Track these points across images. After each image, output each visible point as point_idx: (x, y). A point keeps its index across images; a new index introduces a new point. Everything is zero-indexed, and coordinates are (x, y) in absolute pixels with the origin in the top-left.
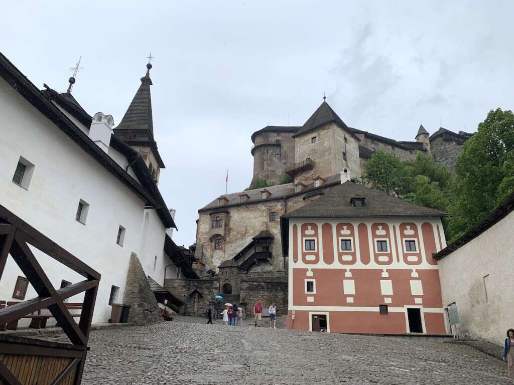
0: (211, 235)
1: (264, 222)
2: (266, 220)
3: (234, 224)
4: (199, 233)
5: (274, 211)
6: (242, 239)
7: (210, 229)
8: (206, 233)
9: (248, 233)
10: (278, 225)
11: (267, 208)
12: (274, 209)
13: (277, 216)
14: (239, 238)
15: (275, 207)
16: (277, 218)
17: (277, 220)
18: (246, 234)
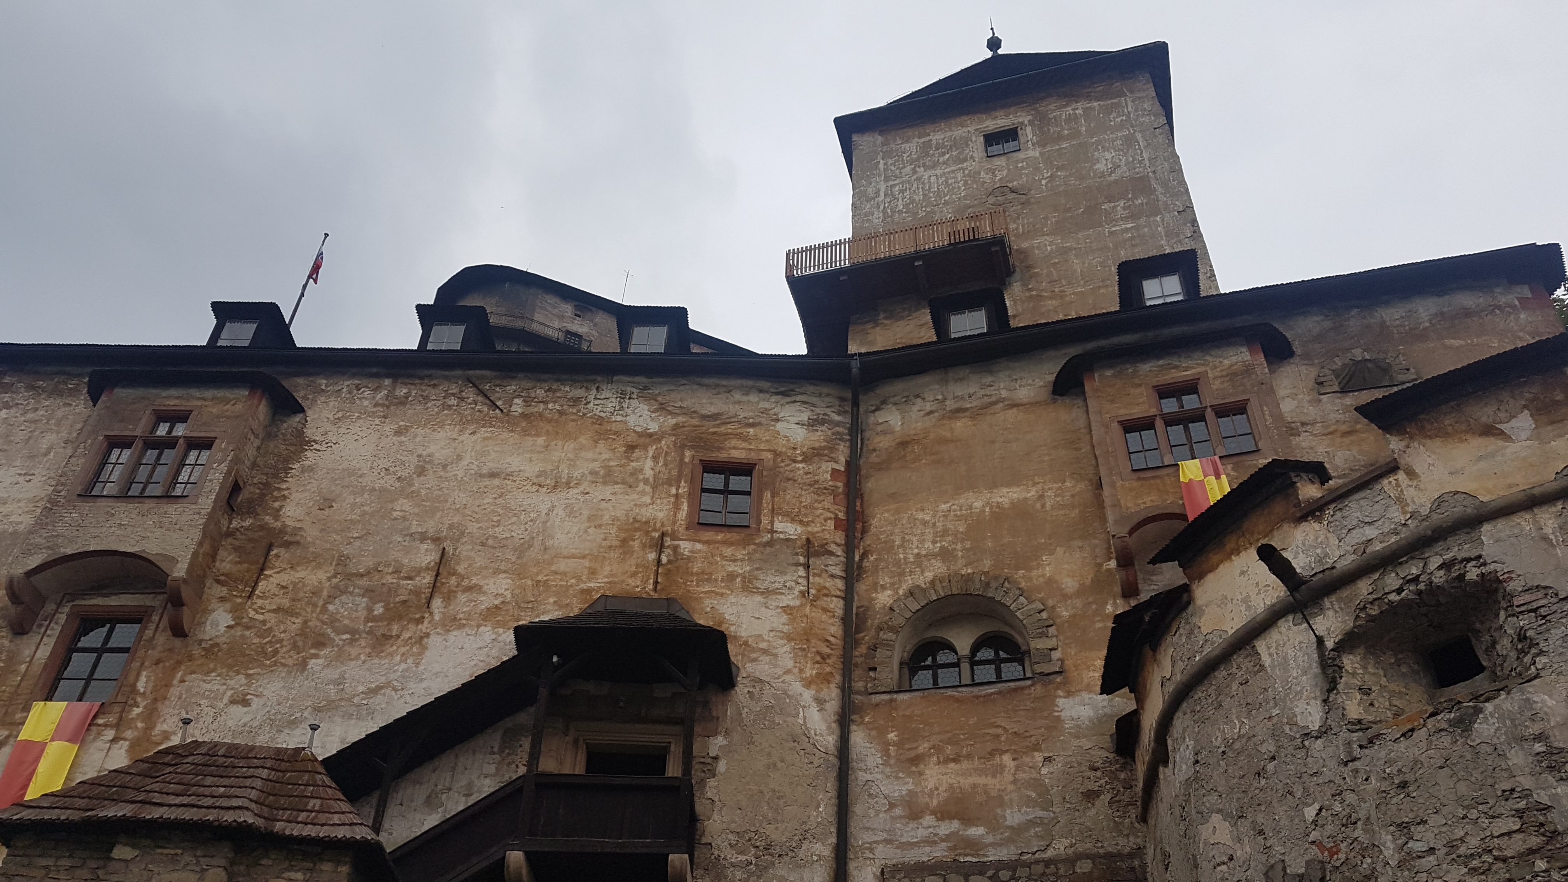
2: (663, 510)
5: (737, 452)
6: (382, 641)
7: (51, 510)
9: (462, 598)
10: (783, 573)
11: (676, 427)
12: (745, 438)
13: (767, 495)
14: (353, 632)
15: (752, 425)
16: (774, 512)
17: (772, 531)
18: (437, 603)
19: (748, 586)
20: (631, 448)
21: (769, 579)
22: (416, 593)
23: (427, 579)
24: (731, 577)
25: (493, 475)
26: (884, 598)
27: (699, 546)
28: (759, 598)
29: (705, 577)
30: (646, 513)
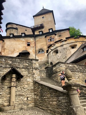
1: (24, 46)
3: (7, 47)
5: (29, 42)
9: (16, 51)
11: (25, 40)
14: (10, 53)
16: (31, 45)
20: (23, 42)
22: (13, 51)
25: (16, 44)
26: (37, 49)
28: (31, 50)
29: (28, 49)
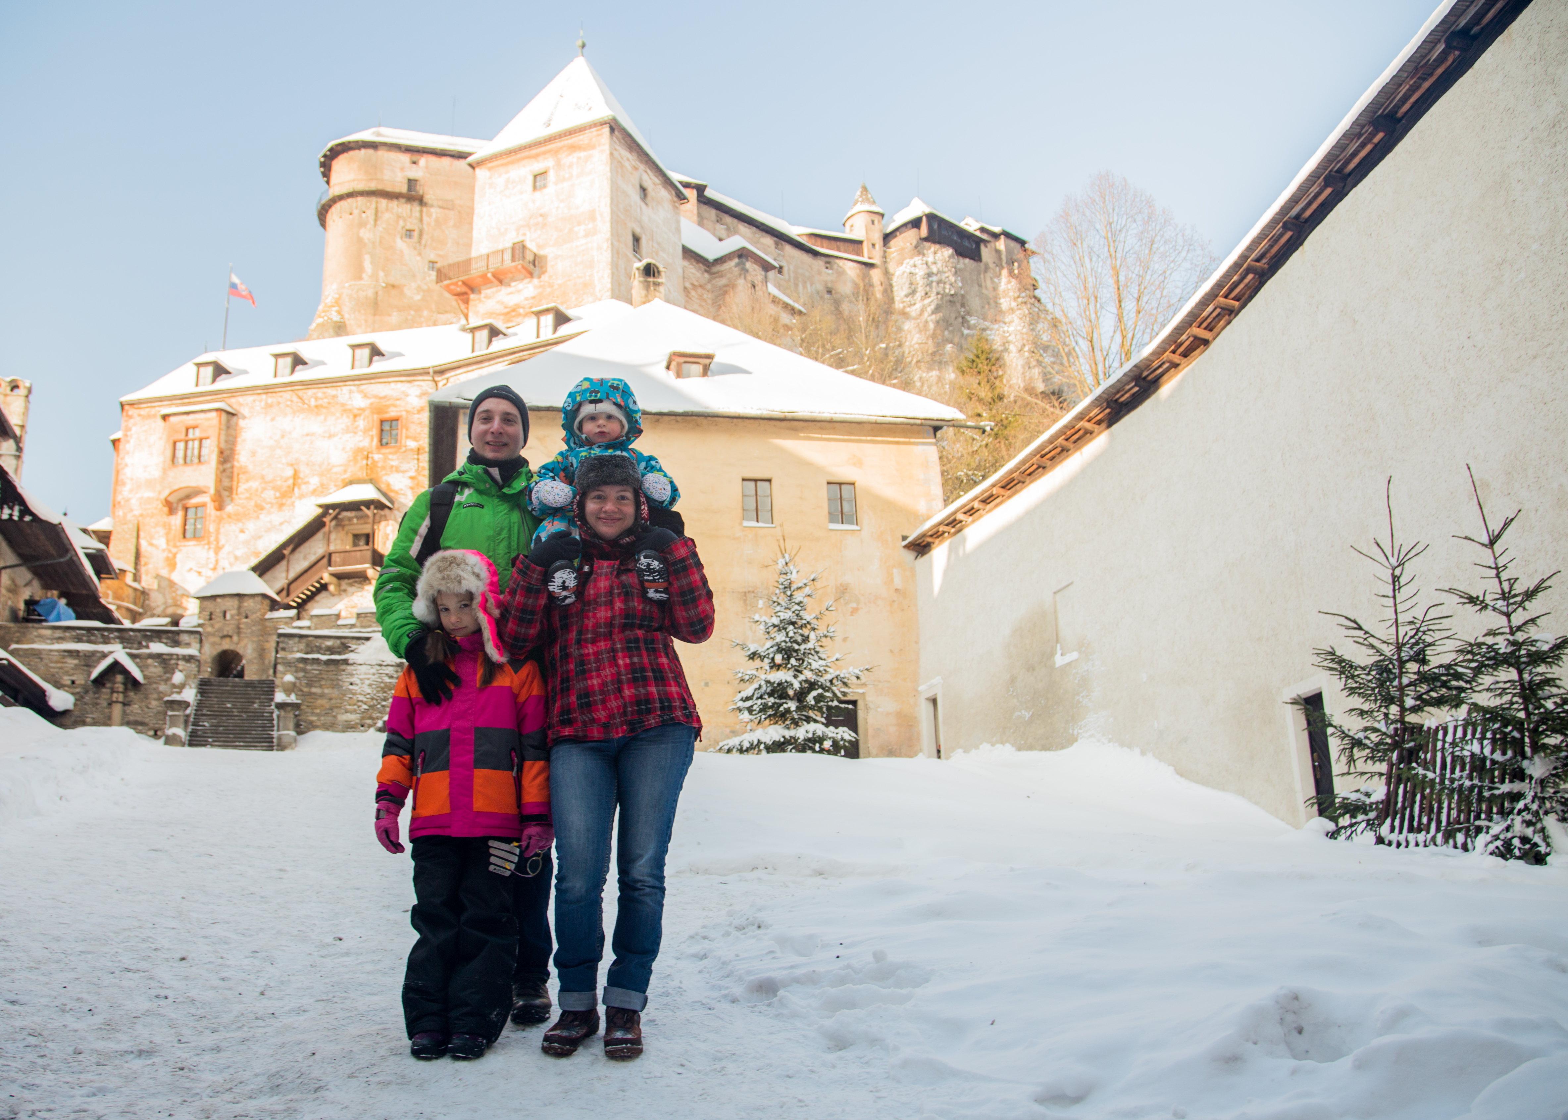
0: (166, 493)
1: (362, 450)
2: (369, 441)
4: (124, 484)
5: (392, 414)
6: (281, 505)
7: (165, 471)
8: (150, 484)
9: (303, 487)
10: (409, 463)
11: (372, 404)
12: (395, 406)
13: (404, 431)
14: (271, 503)
15: (398, 400)
16: (407, 437)
17: (406, 446)
18: (296, 490)
19: (398, 470)
20: (355, 416)
21: (405, 466)
22: (289, 487)
23: (291, 482)
24: (392, 467)
25: (307, 435)
27: (381, 456)
28: (401, 474)
29: (383, 468)
30: (361, 445)
